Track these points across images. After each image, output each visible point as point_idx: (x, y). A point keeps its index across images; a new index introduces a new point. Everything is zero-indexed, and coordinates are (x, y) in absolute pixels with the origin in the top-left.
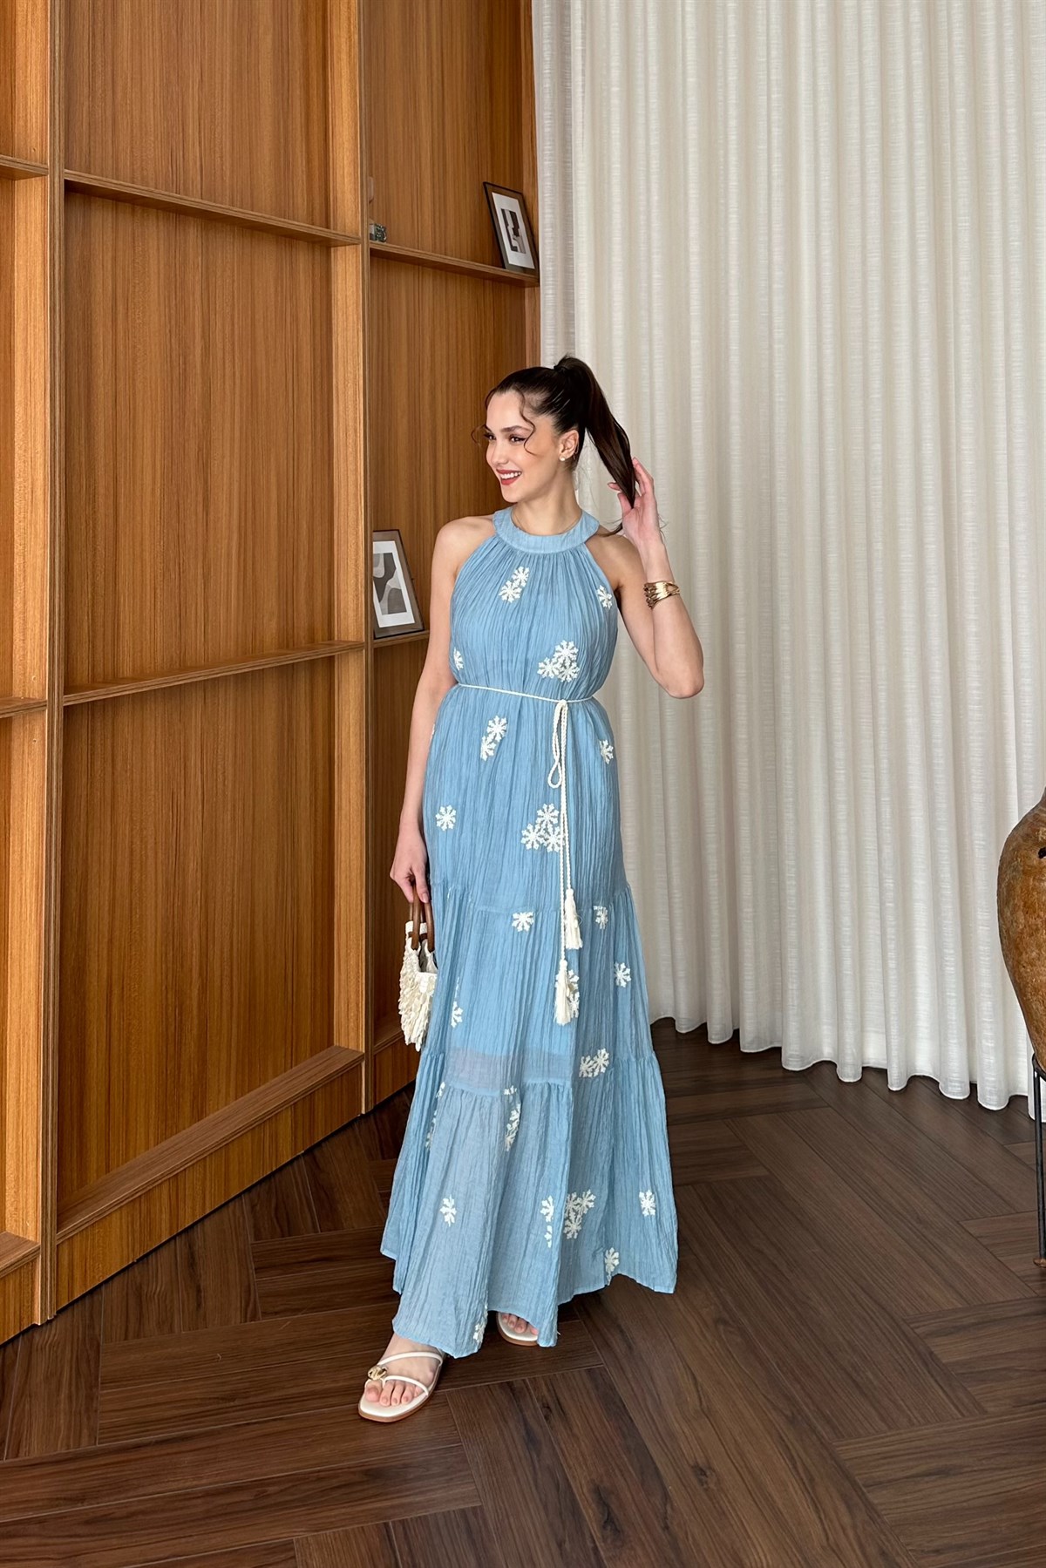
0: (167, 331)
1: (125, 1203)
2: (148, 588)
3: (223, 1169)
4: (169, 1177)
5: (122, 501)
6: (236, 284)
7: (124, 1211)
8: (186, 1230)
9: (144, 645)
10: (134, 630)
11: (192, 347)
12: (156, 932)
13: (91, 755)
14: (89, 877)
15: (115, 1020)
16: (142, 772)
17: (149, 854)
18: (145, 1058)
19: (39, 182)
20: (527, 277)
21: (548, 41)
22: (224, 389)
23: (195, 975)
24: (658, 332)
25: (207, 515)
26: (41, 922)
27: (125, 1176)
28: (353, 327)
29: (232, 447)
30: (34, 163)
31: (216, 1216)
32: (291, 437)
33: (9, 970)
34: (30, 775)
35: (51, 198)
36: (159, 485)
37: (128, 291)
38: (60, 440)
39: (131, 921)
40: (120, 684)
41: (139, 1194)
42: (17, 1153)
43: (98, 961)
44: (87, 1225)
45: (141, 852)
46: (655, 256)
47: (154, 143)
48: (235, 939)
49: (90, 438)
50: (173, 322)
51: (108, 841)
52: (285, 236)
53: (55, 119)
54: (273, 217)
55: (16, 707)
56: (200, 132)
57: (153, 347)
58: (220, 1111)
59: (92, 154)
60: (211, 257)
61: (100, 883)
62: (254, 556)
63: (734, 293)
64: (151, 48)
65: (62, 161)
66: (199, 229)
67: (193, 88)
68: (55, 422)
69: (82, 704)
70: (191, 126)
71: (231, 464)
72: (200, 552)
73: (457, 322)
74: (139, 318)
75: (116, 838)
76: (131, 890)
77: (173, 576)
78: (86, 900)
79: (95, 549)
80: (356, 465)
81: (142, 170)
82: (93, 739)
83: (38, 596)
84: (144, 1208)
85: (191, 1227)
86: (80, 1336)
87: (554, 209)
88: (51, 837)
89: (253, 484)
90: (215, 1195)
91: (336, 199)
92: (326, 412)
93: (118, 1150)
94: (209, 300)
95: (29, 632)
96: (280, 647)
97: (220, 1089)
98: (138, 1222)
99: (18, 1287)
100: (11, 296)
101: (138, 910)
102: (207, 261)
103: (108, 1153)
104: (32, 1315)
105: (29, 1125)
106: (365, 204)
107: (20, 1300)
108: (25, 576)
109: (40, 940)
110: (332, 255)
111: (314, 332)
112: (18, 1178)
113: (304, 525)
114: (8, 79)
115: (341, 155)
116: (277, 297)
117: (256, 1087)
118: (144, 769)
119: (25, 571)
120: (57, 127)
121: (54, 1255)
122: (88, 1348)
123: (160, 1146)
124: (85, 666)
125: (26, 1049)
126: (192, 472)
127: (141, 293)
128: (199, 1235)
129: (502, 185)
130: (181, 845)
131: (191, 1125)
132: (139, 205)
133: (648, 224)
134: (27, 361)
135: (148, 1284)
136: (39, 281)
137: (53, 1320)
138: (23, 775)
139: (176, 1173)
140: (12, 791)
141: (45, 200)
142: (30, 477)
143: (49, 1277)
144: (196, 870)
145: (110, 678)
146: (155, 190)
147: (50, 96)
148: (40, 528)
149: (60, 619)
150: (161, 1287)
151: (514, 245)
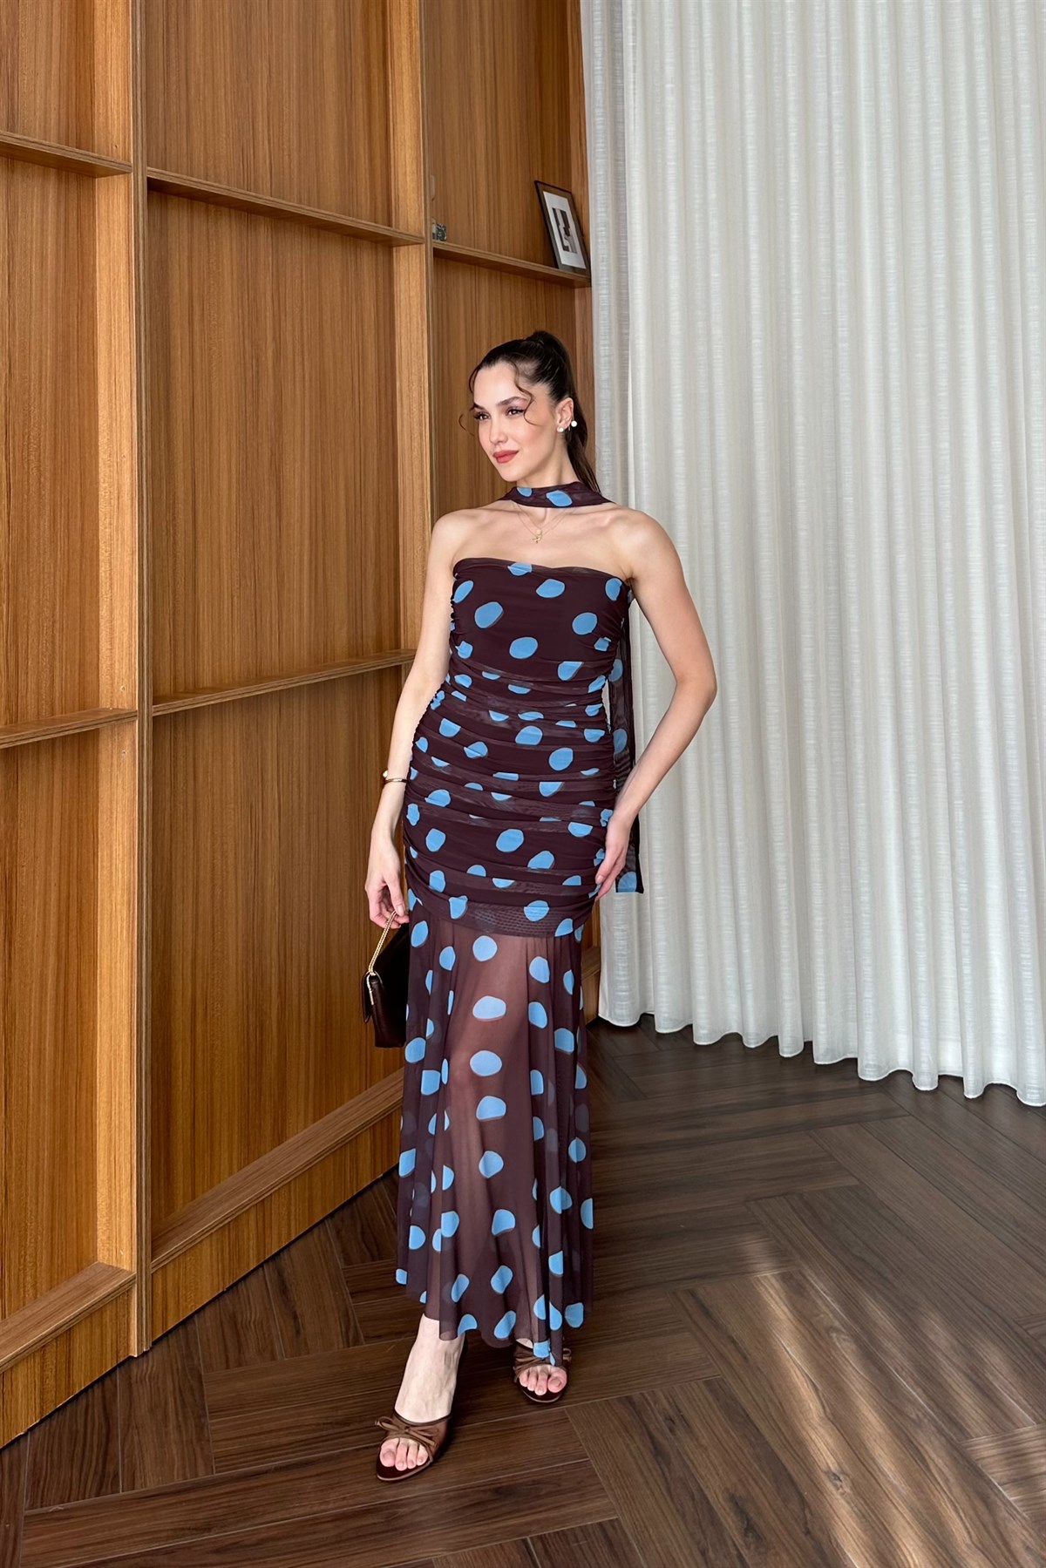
0: (241, 332)
1: (215, 1229)
2: (226, 596)
3: (307, 1194)
4: (256, 1202)
5: (200, 507)
6: (304, 285)
7: (213, 1239)
8: (273, 1258)
9: (223, 654)
10: (213, 638)
11: (264, 349)
12: (237, 949)
13: (174, 767)
14: (173, 893)
15: (199, 1042)
16: (222, 784)
17: (230, 869)
18: (228, 1080)
19: (123, 180)
20: (579, 277)
22: (294, 391)
23: (274, 993)
24: (716, 332)
25: (280, 520)
26: (133, 938)
27: (211, 1202)
28: (418, 328)
29: (303, 452)
30: (117, 160)
31: (301, 1243)
32: (357, 441)
33: (99, 990)
34: (120, 788)
35: (134, 196)
36: (235, 490)
37: (204, 291)
39: (214, 938)
40: (205, 694)
41: (229, 1220)
42: (110, 1180)
43: (183, 979)
45: (222, 866)
46: (712, 255)
47: (226, 139)
48: (311, 954)
49: (169, 443)
50: (246, 323)
51: (191, 857)
52: (350, 236)
53: (137, 115)
54: (338, 215)
55: (104, 719)
56: (269, 130)
57: (227, 349)
58: (299, 1135)
59: (168, 151)
60: (281, 257)
61: (186, 899)
62: (324, 560)
63: (796, 291)
64: (222, 42)
65: (145, 158)
66: (269, 227)
67: (262, 84)
69: (170, 714)
70: (260, 124)
71: (302, 467)
72: (274, 558)
74: (214, 319)
75: (198, 852)
76: (213, 907)
77: (249, 583)
78: (171, 916)
79: (175, 556)
81: (215, 167)
82: (175, 751)
84: (232, 1236)
85: (278, 1254)
87: (605, 208)
88: (142, 852)
89: (323, 489)
90: (299, 1220)
91: (398, 197)
92: (390, 416)
93: (204, 1176)
94: (279, 301)
95: (117, 641)
96: (350, 656)
97: (298, 1114)
98: (227, 1249)
99: (114, 1317)
100: (93, 297)
101: (220, 927)
102: (277, 261)
103: (194, 1178)
104: (128, 1347)
105: (122, 1149)
106: (428, 202)
107: (116, 1331)
108: (111, 585)
109: (132, 959)
110: (394, 254)
111: (378, 334)
112: (110, 1205)
113: (371, 531)
114: (88, 74)
115: (403, 153)
116: (342, 296)
117: (333, 1110)
118: (224, 782)
119: (111, 579)
120: (139, 124)
121: (150, 1284)
122: (189, 1377)
123: (243, 1171)
124: (168, 676)
125: (118, 1072)
126: (265, 476)
127: (215, 293)
128: (287, 1262)
129: (552, 184)
130: (260, 861)
131: (272, 1150)
132: (212, 204)
133: (705, 224)
134: (111, 364)
135: (242, 1312)
136: (123, 280)
137: (148, 1351)
138: (111, 788)
139: (263, 1198)
140: (100, 805)
141: (129, 198)
142: (116, 482)
143: (144, 1306)
144: (274, 886)
145: (193, 688)
146: (230, 188)
147: (133, 92)
148: (127, 534)
149: (148, 628)
150: (256, 1314)
151: (565, 245)
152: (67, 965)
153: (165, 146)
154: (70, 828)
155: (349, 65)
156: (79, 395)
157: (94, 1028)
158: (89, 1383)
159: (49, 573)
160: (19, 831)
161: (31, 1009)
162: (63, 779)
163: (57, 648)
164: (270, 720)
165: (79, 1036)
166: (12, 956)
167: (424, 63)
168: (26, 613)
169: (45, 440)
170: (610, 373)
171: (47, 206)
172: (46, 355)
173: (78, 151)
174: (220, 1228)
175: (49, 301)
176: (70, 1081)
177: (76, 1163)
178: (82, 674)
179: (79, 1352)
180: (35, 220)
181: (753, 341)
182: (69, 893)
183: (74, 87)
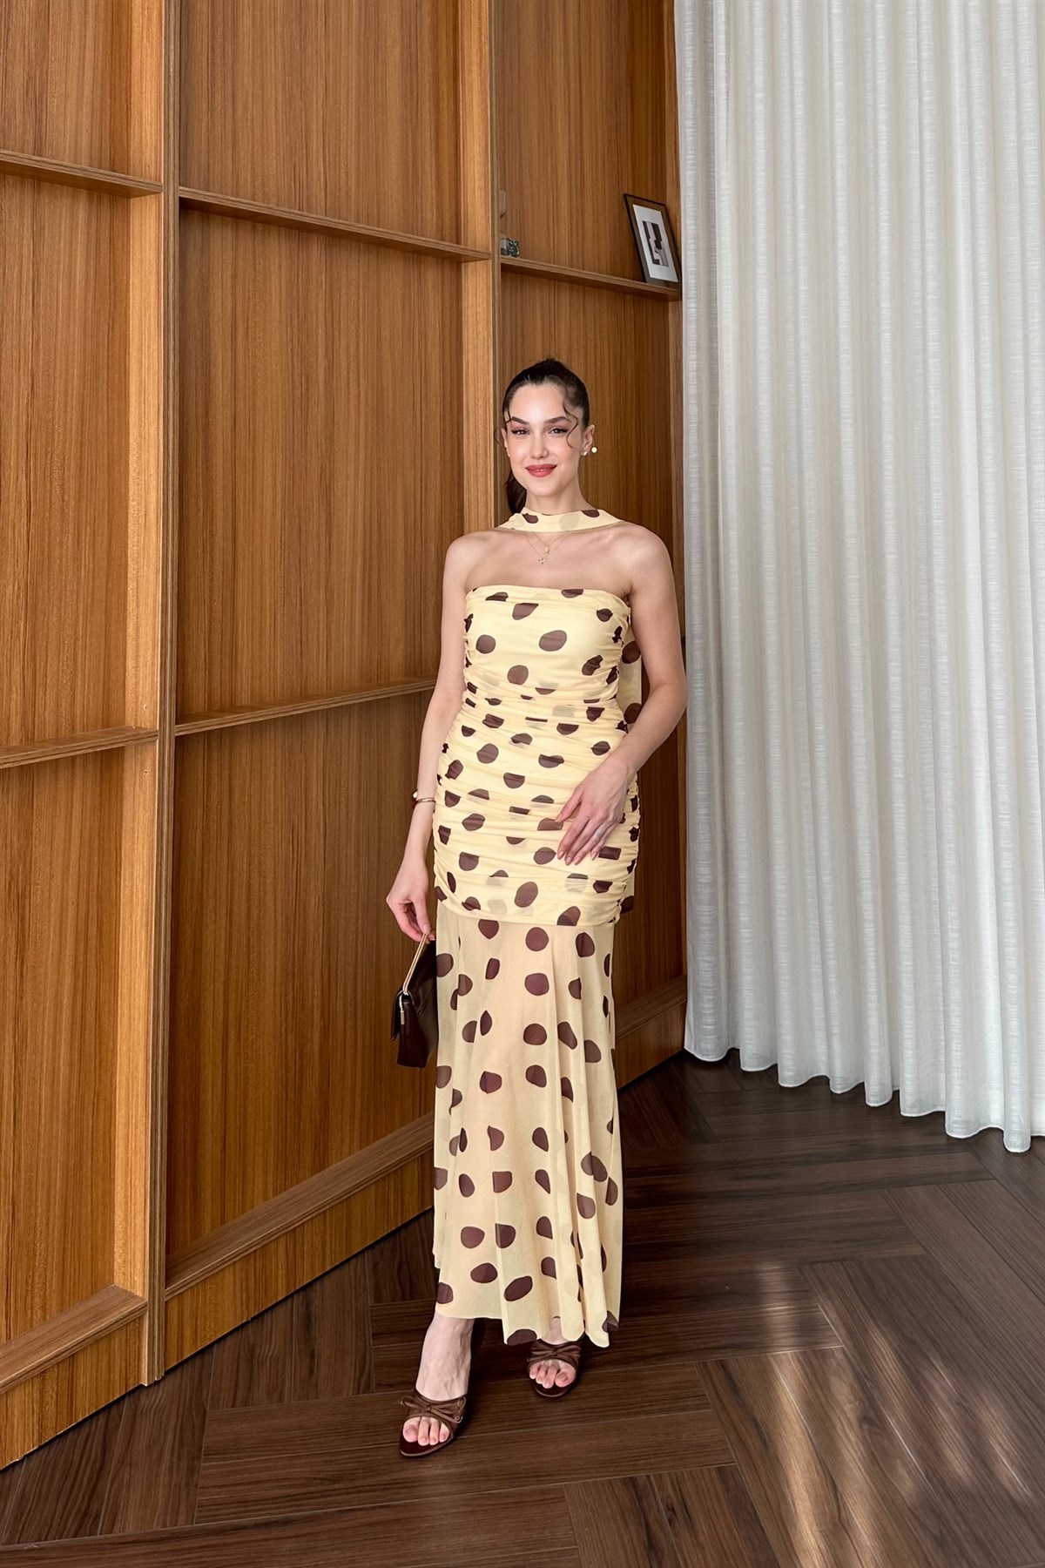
0: (289, 350)
1: (238, 1258)
2: (268, 613)
3: (345, 1222)
4: (286, 1231)
5: (241, 524)
6: (361, 302)
7: (238, 1266)
8: (303, 1289)
9: (263, 672)
10: (253, 656)
11: (315, 366)
12: (275, 972)
13: (207, 786)
14: (204, 913)
15: (231, 1064)
16: (261, 803)
17: (268, 890)
18: (263, 1104)
19: (153, 200)
20: (670, 291)
22: (348, 408)
23: (317, 1016)
24: (804, 346)
25: (330, 537)
26: (150, 960)
27: (240, 1228)
28: (483, 344)
29: (357, 468)
30: (147, 181)
31: (336, 1274)
32: (418, 457)
33: (119, 1011)
34: (142, 807)
35: (165, 217)
36: (280, 507)
37: (248, 309)
38: (173, 462)
39: (249, 959)
40: (236, 713)
41: (255, 1248)
42: (126, 1202)
43: (213, 1002)
44: (198, 1281)
45: (259, 886)
46: (801, 267)
47: (276, 158)
48: (359, 979)
49: (207, 461)
50: (295, 341)
51: (225, 876)
52: (413, 252)
53: (169, 136)
54: (399, 233)
55: (128, 737)
56: (324, 149)
57: (274, 367)
58: (343, 1161)
59: (211, 171)
60: (336, 274)
61: (216, 918)
62: (379, 580)
63: (885, 304)
64: (273, 62)
65: (177, 177)
66: (323, 246)
67: (317, 102)
68: (168, 445)
69: (198, 733)
70: (315, 141)
71: (356, 484)
72: (323, 575)
73: (595, 339)
74: (260, 337)
75: (232, 872)
76: (249, 927)
77: (294, 601)
78: (201, 937)
79: (212, 574)
80: (486, 486)
81: (263, 185)
82: (209, 769)
83: (150, 622)
84: (259, 1265)
85: (310, 1284)
86: (187, 1401)
87: (696, 220)
88: (161, 872)
89: (379, 506)
90: (335, 1250)
91: (466, 213)
92: (455, 432)
93: (235, 1201)
94: (332, 318)
95: (141, 659)
96: (407, 675)
97: (343, 1139)
98: (253, 1279)
99: (123, 1344)
100: (126, 316)
101: (256, 949)
102: (331, 279)
103: (223, 1204)
104: (139, 1376)
105: (137, 1174)
106: (496, 218)
107: (126, 1359)
108: (138, 602)
109: (149, 980)
110: (463, 271)
111: (443, 350)
112: (126, 1228)
114: (123, 96)
115: (472, 169)
116: (404, 314)
117: (382, 1137)
118: (263, 802)
119: (138, 597)
120: (171, 143)
121: (163, 1312)
122: (194, 1414)
123: (279, 1197)
124: (202, 694)
125: (135, 1094)
126: (315, 494)
127: (261, 311)
128: (318, 1294)
129: (644, 197)
130: (302, 881)
131: (312, 1176)
132: (259, 222)
133: (795, 234)
134: (141, 382)
135: (261, 1346)
136: (153, 300)
137: (161, 1380)
138: (134, 807)
139: (293, 1227)
140: (124, 823)
141: (159, 217)
142: (143, 500)
143: (156, 1334)
144: (319, 907)
145: (228, 706)
146: (276, 208)
147: (165, 112)
148: (152, 552)
149: (172, 646)
150: (274, 1349)
151: (655, 258)
152: (85, 984)
153: (208, 166)
154: (90, 846)
155: (415, 82)
156: (108, 413)
157: (115, 1048)
158: (94, 1411)
159: (72, 591)
160: (34, 848)
161: (44, 1028)
162: (83, 796)
163: (79, 665)
164: (315, 738)
165: (98, 1056)
166: (24, 974)
167: (494, 79)
168: (45, 631)
169: (70, 458)
170: (698, 388)
171: (77, 226)
172: (73, 375)
173: (106, 172)
174: (245, 1257)
175: (77, 320)
176: (86, 1101)
177: (92, 1184)
178: (106, 691)
179: (84, 1379)
180: (62, 240)
181: (841, 356)
182: (88, 912)
183: (108, 108)
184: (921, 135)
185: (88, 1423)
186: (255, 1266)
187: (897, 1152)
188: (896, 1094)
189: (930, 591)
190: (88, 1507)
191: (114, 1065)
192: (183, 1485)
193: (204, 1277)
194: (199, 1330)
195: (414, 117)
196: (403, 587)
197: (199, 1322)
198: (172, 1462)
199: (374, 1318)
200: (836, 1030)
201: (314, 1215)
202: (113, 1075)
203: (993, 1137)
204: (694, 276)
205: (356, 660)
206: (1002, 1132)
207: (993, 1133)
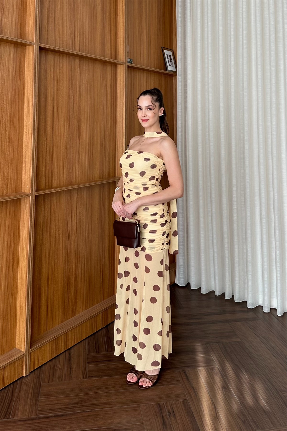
0: (69, 89)
2: (62, 161)
3: (80, 331)
4: (64, 333)
5: (55, 137)
6: (89, 76)
7: (51, 343)
8: (69, 349)
9: (60, 177)
10: (57, 173)
11: (76, 93)
12: (62, 260)
13: (44, 209)
14: (43, 244)
15: (50, 286)
16: (59, 214)
17: (61, 238)
18: (59, 297)
19: (32, 47)
20: (174, 73)
21: (180, 7)
22: (85, 105)
23: (74, 273)
24: (210, 89)
25: (79, 140)
26: (27, 258)
27: (51, 332)
28: (123, 87)
29: (87, 121)
30: (30, 42)
31: (78, 345)
32: (104, 118)
33: (19, 271)
34: (26, 215)
35: (35, 52)
36: (66, 132)
37: (58, 77)
38: (36, 119)
39: (55, 257)
40: (53, 189)
41: (55, 338)
42: (20, 325)
43: (45, 269)
44: (39, 347)
45: (58, 237)
46: (210, 68)
47: (66, 36)
48: (85, 263)
49: (46, 119)
50: (71, 86)
51: (49, 234)
52: (103, 62)
53: (37, 29)
54: (100, 57)
55: (21, 195)
56: (79, 33)
57: (65, 93)
58: (80, 314)
59: (48, 39)
61: (46, 246)
63: (233, 78)
64: (66, 10)
65: (39, 41)
66: (79, 60)
67: (78, 21)
68: (35, 114)
69: (42, 194)
70: (77, 32)
71: (87, 126)
72: (77, 151)
74: (61, 85)
75: (51, 233)
76: (55, 248)
77: (69, 158)
78: (42, 251)
79: (47, 150)
80: (123, 126)
81: (63, 43)
82: (45, 204)
83: (29, 163)
84: (56, 342)
85: (71, 348)
86: (36, 380)
87: (181, 54)
88: (31, 233)
89: (93, 132)
90: (78, 338)
91: (118, 52)
92: (114, 112)
93: (50, 325)
94: (81, 80)
95: (27, 174)
96: (100, 178)
97: (80, 308)
98: (55, 346)
99: (18, 365)
100: (24, 79)
101: (57, 254)
102: (81, 69)
103: (47, 325)
104: (22, 373)
105: (23, 317)
106: (126, 53)
107: (19, 369)
108: (26, 158)
109: (27, 263)
110: (117, 67)
111: (111, 89)
112: (20, 332)
113: (108, 144)
114: (24, 18)
115: (120, 39)
116: (101, 79)
117: (91, 307)
118: (60, 213)
119: (26, 156)
120: (37, 32)
121: (29, 355)
122: (37, 384)
123: (62, 323)
124: (43, 183)
125: (23, 294)
126: (75, 128)
127: (61, 78)
128: (73, 351)
129: (167, 48)
130: (70, 236)
131: (71, 318)
132: (61, 53)
133: (208, 59)
134: (28, 97)
135: (57, 365)
136: (31, 74)
137: (28, 375)
138: (24, 215)
139: (66, 332)
140: (21, 219)
141: (33, 52)
142: (28, 130)
143: (28, 362)
144: (74, 243)
145: (50, 187)
146: (66, 50)
147: (35, 23)
148: (30, 144)
149: (35, 170)
150: (60, 366)
151: (170, 64)
152: (9, 264)
154: (11, 226)
155: (105, 15)
156: (18, 106)
157: (17, 282)
158: (10, 383)
159: (8, 155)
162: (10, 212)
163: (10, 175)
164: (74, 196)
165: (12, 284)
167: (126, 15)
169: (8, 118)
170: (181, 100)
171: (11, 54)
172: (9, 95)
173: (19, 39)
174: (52, 340)
175: (10, 80)
176: (9, 297)
177: (10, 320)
178: (16, 182)
179: (7, 375)
180: (7, 58)
181: (220, 92)
182: (10, 244)
183: (20, 22)
184: (243, 32)
185: (8, 387)
186: (55, 343)
187: (233, 312)
188: (233, 296)
189: (244, 157)
190: (8, 410)
191: (17, 286)
192: (34, 405)
193: (41, 346)
194: (39, 361)
195: (104, 25)
196: (99, 154)
197: (39, 358)
198: (31, 398)
199: (88, 358)
200: (217, 278)
201: (72, 328)
202: (17, 289)
203: (260, 308)
204: (180, 70)
205: (86, 174)
206: (262, 307)
207: (260, 307)
